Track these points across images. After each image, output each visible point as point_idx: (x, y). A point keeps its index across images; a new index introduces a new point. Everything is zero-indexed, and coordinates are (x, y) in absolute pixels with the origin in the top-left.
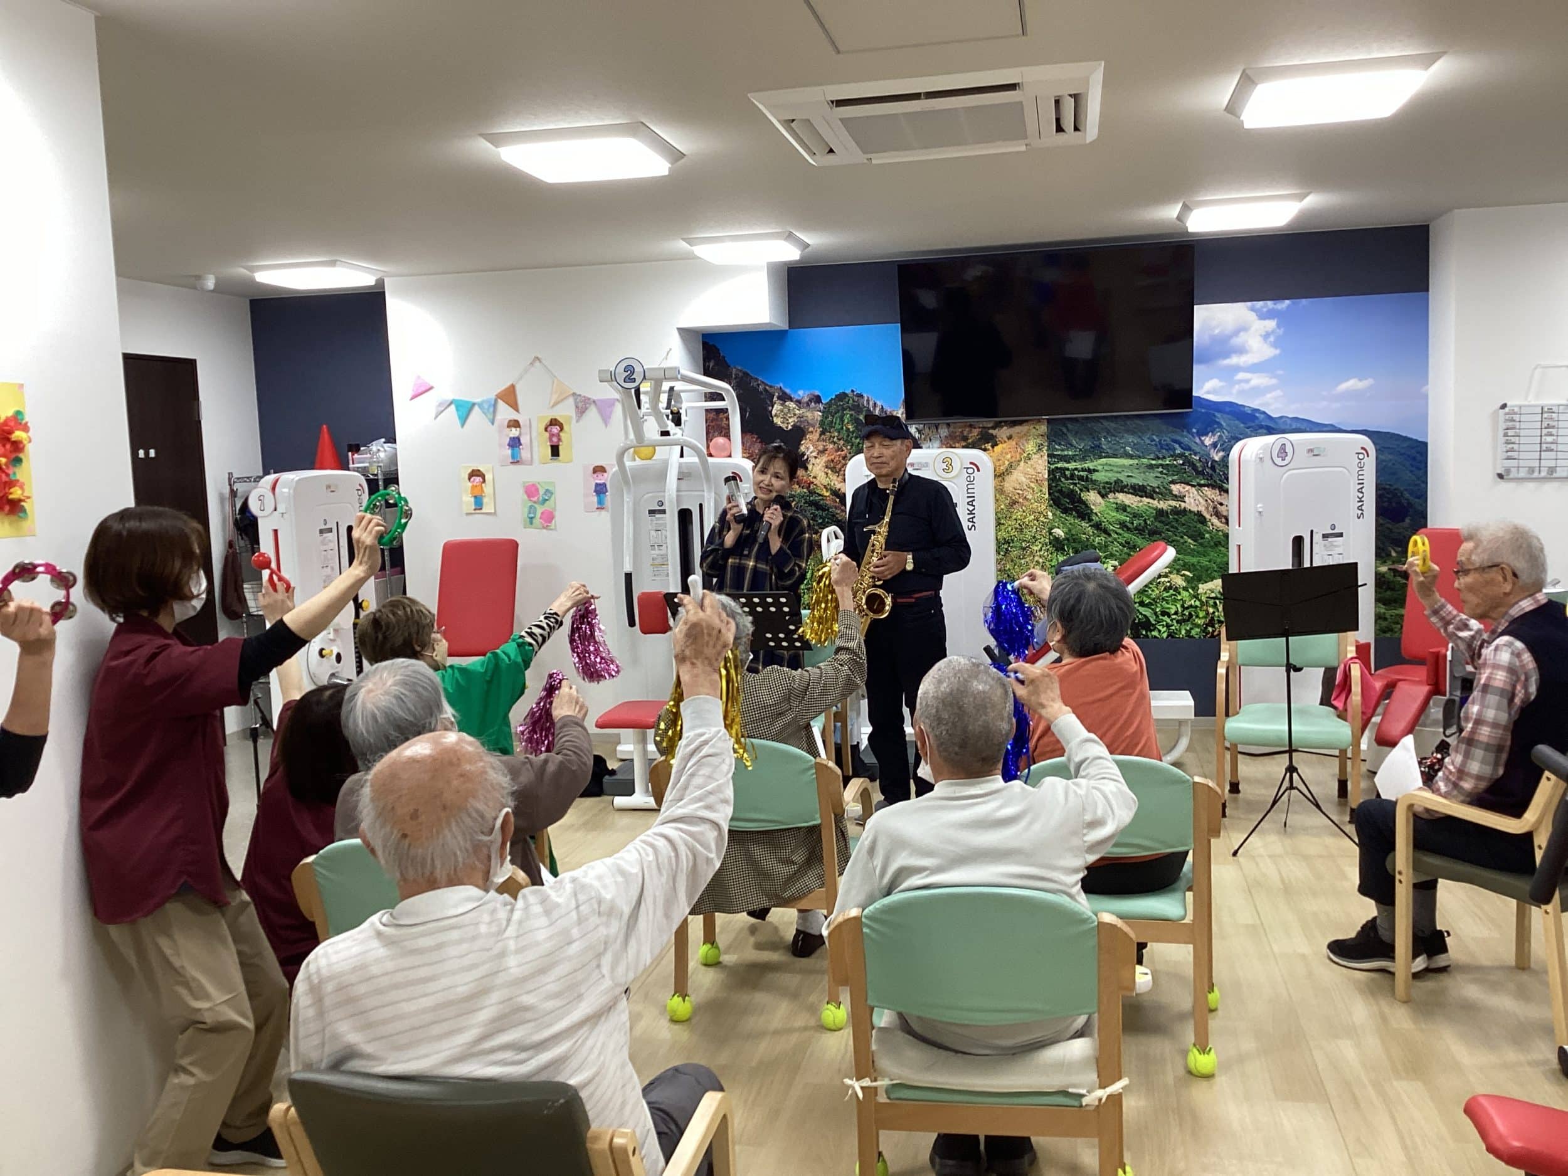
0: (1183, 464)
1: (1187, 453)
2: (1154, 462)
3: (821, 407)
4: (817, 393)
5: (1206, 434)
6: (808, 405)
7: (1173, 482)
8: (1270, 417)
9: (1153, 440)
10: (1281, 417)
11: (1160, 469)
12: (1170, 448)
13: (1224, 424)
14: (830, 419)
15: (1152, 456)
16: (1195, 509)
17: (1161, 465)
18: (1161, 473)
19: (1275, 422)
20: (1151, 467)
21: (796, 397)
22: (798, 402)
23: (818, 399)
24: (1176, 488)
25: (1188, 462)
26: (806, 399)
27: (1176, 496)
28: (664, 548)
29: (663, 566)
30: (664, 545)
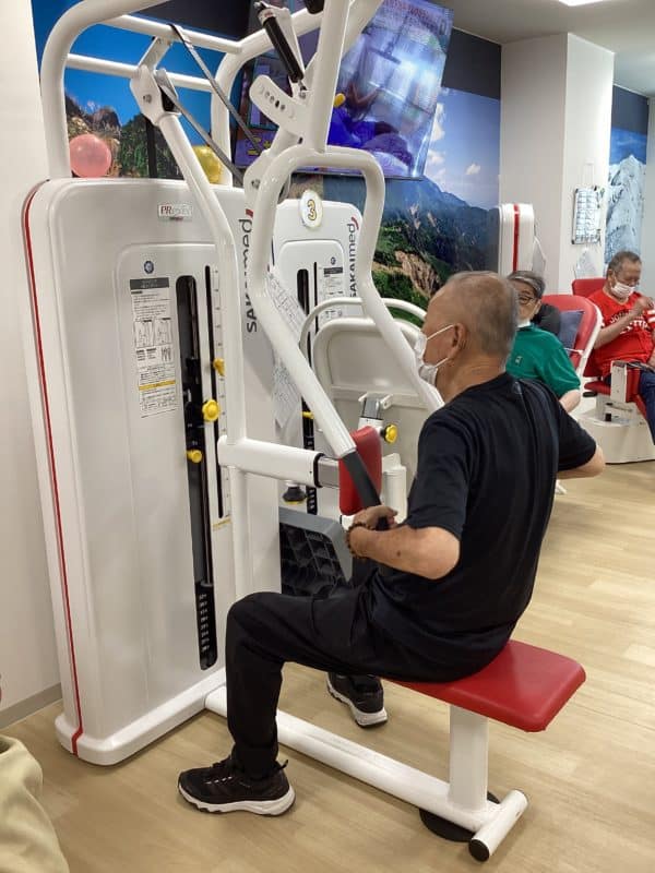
0: (401, 232)
1: (403, 222)
3: (118, 131)
4: (112, 109)
5: (412, 205)
6: (102, 126)
7: (396, 249)
8: (440, 192)
11: (390, 236)
13: (420, 195)
14: (130, 152)
16: (406, 274)
18: (390, 239)
20: (385, 234)
21: (86, 112)
22: (89, 119)
23: (112, 119)
24: (398, 254)
26: (98, 117)
27: (397, 262)
28: (158, 353)
29: (158, 388)
30: (159, 349)
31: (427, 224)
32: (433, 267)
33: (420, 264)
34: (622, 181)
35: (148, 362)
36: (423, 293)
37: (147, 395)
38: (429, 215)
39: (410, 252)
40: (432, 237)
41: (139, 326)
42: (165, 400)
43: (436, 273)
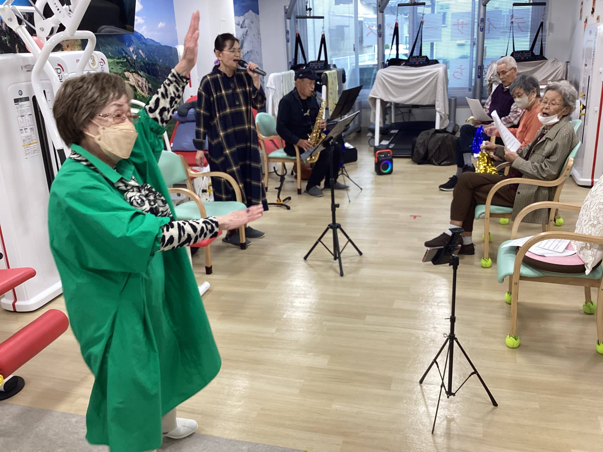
0: (126, 62)
1: (127, 56)
2: (118, 61)
5: (130, 46)
7: (125, 71)
8: (144, 38)
9: (116, 49)
10: (148, 39)
11: (120, 64)
12: (122, 54)
13: (134, 41)
15: (117, 58)
16: (133, 84)
17: (120, 62)
18: (121, 66)
19: (147, 41)
20: (118, 63)
24: (126, 74)
25: (127, 60)
27: (126, 78)
28: (28, 130)
29: (30, 146)
30: (29, 128)
31: (140, 56)
32: (146, 79)
33: (139, 78)
34: (247, 26)
35: (24, 134)
36: (143, 94)
37: (26, 149)
38: (140, 51)
39: (132, 72)
40: (144, 63)
41: (20, 118)
42: (34, 151)
43: (149, 83)
